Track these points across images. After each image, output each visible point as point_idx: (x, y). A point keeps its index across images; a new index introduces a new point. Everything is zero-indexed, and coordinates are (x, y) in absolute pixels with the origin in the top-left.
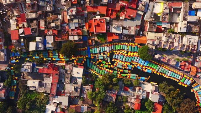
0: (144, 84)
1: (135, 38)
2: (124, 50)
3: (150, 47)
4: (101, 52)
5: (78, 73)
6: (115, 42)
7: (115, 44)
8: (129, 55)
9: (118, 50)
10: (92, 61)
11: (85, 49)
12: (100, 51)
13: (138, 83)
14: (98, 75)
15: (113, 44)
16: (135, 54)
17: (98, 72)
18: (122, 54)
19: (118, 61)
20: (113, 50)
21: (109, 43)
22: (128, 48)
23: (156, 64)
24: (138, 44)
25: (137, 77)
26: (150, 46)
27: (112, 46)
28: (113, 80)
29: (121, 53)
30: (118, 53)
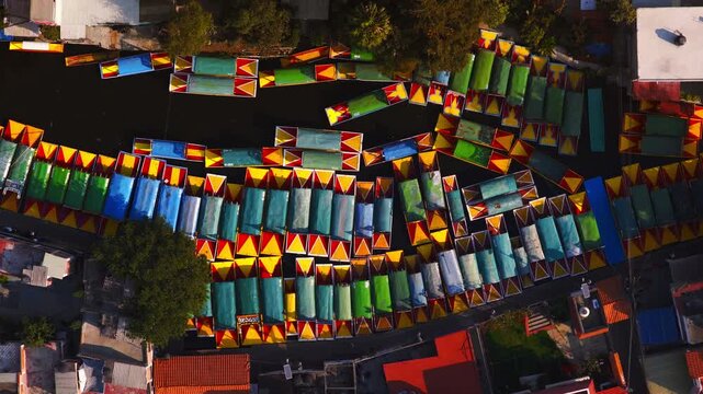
0: (116, 27)
1: (248, 387)
2: (321, 281)
3: (120, 333)
4: (505, 241)
5: (678, 40)
6: (410, 334)
7: (404, 322)
8: (273, 246)
9: (369, 273)
10: (567, 149)
11: (639, 243)
12: (519, 242)
13: (174, 31)
14: (505, 46)
15: (422, 318)
16: (224, 261)
17: (507, 66)
18: (331, 240)
19: (346, 181)
20: (411, 272)
21: (452, 324)
22: (292, 297)
23: (45, 206)
24: (211, 343)
25: (183, 76)
26: (122, 342)
27: (424, 300)
28: (388, 28)
29: (340, 254)
30: (363, 249)
